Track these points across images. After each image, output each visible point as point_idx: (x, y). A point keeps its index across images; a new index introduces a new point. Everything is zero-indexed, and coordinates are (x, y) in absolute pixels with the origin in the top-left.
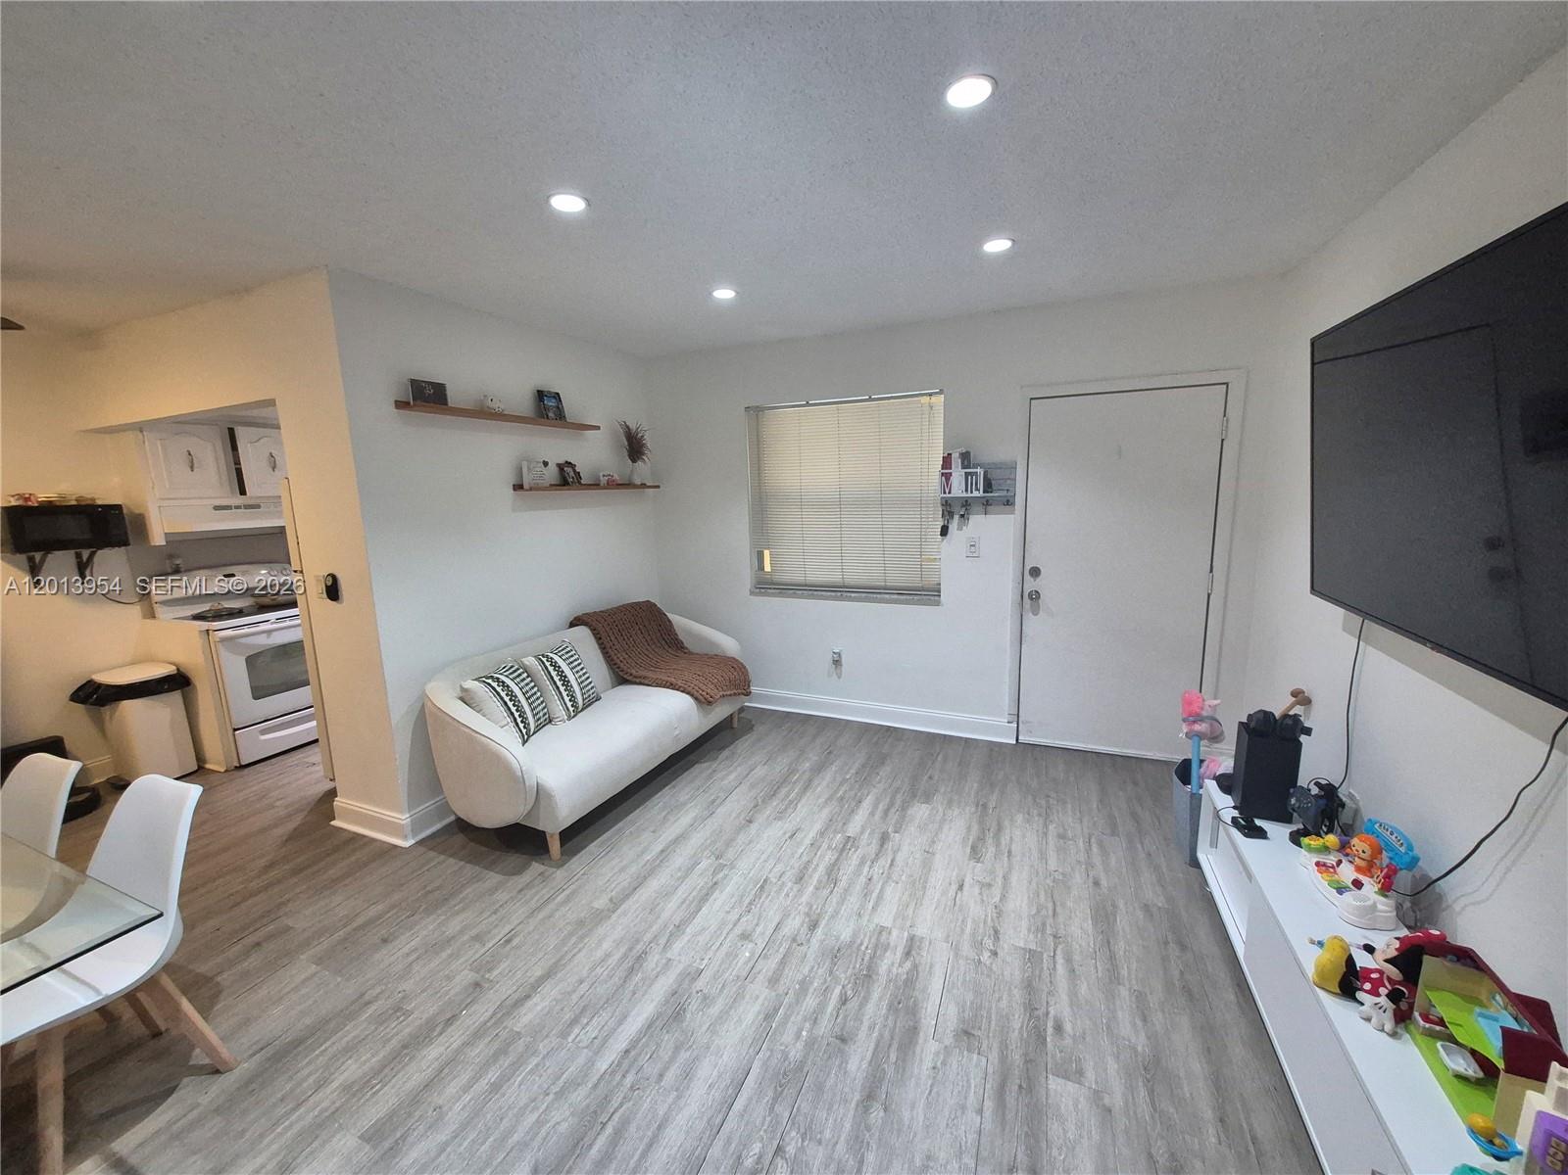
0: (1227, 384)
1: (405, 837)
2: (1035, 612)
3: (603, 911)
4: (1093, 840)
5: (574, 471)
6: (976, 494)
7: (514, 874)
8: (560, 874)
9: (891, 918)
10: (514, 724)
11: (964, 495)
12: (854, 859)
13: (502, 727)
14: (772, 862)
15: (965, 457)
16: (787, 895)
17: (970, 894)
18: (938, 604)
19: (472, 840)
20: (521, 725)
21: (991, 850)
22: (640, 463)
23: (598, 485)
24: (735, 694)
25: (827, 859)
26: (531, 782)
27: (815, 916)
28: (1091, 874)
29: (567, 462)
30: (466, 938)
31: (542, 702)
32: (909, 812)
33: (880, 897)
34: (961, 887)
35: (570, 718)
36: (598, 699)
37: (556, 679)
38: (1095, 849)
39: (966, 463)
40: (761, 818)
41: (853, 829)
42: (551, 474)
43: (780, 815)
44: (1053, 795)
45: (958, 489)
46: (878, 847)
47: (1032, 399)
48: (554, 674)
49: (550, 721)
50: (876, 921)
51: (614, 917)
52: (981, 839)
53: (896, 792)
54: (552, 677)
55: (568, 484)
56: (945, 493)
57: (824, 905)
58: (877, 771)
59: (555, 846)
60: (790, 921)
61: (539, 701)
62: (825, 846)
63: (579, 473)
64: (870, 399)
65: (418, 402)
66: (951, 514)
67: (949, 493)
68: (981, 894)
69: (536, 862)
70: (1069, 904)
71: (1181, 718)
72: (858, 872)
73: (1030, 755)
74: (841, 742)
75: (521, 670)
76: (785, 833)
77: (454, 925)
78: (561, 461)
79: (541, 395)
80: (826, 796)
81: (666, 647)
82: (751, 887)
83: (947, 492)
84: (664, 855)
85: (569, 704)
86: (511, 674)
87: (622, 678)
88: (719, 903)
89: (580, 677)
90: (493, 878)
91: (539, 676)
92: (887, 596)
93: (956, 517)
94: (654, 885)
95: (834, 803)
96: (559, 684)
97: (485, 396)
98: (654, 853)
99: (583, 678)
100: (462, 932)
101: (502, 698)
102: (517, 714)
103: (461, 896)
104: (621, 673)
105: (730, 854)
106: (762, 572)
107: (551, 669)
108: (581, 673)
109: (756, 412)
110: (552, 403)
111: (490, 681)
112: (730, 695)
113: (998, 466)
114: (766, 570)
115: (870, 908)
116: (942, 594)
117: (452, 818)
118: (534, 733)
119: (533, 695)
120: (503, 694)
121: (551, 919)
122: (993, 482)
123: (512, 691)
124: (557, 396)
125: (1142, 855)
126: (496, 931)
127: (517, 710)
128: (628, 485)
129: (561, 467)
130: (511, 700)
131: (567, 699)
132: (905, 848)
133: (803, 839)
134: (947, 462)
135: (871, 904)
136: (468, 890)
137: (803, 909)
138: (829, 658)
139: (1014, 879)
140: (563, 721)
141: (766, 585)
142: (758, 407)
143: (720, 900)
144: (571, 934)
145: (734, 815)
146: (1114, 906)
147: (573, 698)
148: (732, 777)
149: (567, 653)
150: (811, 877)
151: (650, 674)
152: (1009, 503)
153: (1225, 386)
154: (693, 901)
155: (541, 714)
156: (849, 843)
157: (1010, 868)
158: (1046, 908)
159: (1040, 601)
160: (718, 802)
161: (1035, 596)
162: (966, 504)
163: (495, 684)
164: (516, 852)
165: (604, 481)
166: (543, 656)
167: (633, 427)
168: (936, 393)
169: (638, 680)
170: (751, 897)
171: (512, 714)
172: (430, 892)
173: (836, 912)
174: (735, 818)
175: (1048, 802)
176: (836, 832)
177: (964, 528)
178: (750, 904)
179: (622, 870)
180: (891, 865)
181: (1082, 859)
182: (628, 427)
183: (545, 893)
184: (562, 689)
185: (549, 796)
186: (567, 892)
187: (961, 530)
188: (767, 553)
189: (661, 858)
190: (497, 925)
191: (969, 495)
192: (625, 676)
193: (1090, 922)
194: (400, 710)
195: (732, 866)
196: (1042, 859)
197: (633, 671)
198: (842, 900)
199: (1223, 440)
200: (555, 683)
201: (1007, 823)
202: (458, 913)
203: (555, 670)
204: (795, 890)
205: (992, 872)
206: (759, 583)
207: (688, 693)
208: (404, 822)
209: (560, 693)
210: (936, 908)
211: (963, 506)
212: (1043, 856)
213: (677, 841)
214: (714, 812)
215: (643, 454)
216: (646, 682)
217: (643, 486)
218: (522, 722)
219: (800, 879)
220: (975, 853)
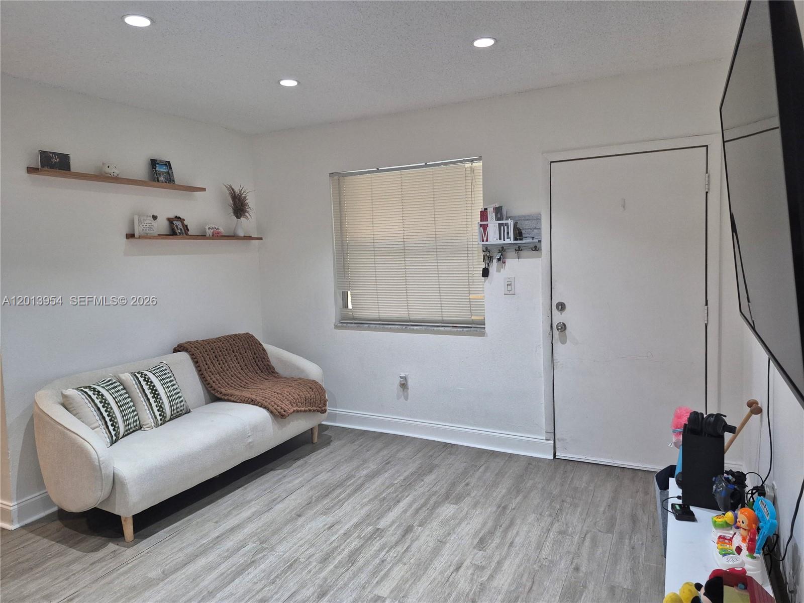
0: (707, 146)
1: (11, 522)
2: (563, 342)
3: (154, 579)
4: (589, 536)
5: (183, 224)
6: (508, 241)
7: (92, 551)
8: (129, 552)
9: (388, 591)
10: (104, 426)
11: (499, 242)
12: (377, 545)
13: (93, 429)
14: (306, 546)
15: (498, 211)
16: (310, 572)
17: (466, 572)
18: (483, 334)
19: (66, 526)
20: (111, 428)
21: (497, 541)
22: (243, 219)
23: (205, 236)
24: (310, 410)
25: (353, 545)
26: (107, 471)
27: (326, 588)
28: (575, 561)
29: (176, 217)
30: (38, 596)
31: (133, 411)
32: (437, 511)
33: (386, 575)
34: (458, 569)
35: (157, 425)
36: (188, 412)
37: (148, 392)
38: (587, 543)
39: (499, 216)
40: (310, 513)
41: (382, 524)
42: (162, 225)
43: (326, 512)
44: (569, 500)
45: (493, 237)
46: (400, 537)
47: (551, 162)
48: (146, 387)
49: (141, 428)
50: (376, 592)
51: (161, 584)
52: (491, 533)
53: (433, 495)
54: (144, 391)
55: (177, 235)
56: (483, 241)
57: (337, 580)
58: (422, 478)
59: (128, 529)
60: (304, 591)
61: (131, 410)
62: (356, 535)
63: (186, 226)
64: (426, 166)
65: (46, 168)
66: (490, 259)
67: (487, 241)
68: (473, 574)
69: (112, 543)
70: (547, 584)
71: (672, 431)
72: (375, 556)
73: (562, 467)
74: (401, 455)
75: (118, 384)
76: (325, 525)
77: (32, 587)
78: (172, 216)
79: (154, 163)
80: (371, 497)
81: (259, 372)
82: (281, 565)
83: (485, 239)
84: (219, 539)
85: (157, 413)
86: (108, 386)
87: (214, 396)
88: (251, 576)
89: (170, 391)
90: (74, 553)
91: (133, 389)
92: (442, 329)
93: (495, 261)
94: (202, 562)
95: (377, 502)
96: (150, 396)
97: (103, 164)
98: (210, 538)
99: (173, 393)
100: (36, 592)
101: (96, 405)
102: (108, 419)
103: (44, 567)
104: (212, 392)
105: (273, 541)
106: (345, 310)
107: (144, 383)
108: (171, 388)
109: (338, 177)
110: (163, 169)
111: (87, 390)
112: (305, 411)
113: (528, 218)
114: (349, 308)
115: (375, 582)
116: (486, 326)
117: (55, 509)
118: (123, 436)
119: (125, 404)
120: (97, 401)
121: (111, 585)
122: (523, 232)
123: (106, 400)
124: (168, 164)
125: (626, 548)
126: (63, 592)
127: (108, 415)
128: (233, 237)
129: (171, 221)
130: (103, 407)
131: (155, 409)
132: (422, 539)
133: (338, 530)
134: (484, 215)
135: (377, 580)
136: (51, 563)
137: (318, 582)
138: (397, 381)
139: (507, 563)
140: (151, 427)
141: (348, 321)
142: (340, 173)
143: (253, 573)
144: (122, 596)
145: (288, 510)
146: (585, 587)
147: (161, 409)
148: (297, 481)
149: (161, 371)
150: (334, 559)
151: (237, 393)
152: (536, 248)
153: (705, 148)
154: (230, 574)
155: (132, 420)
156: (378, 533)
157: (507, 555)
158: (525, 586)
159: (567, 331)
160: (279, 500)
161: (563, 327)
162: (502, 250)
163: (91, 393)
164: (98, 535)
165: (209, 233)
166: (138, 373)
167: (237, 190)
168: (476, 159)
169: (226, 398)
170: (279, 572)
171: (104, 418)
172: (20, 563)
173: (346, 585)
174: (288, 513)
175: (561, 506)
176: (369, 524)
177: (502, 270)
178: (277, 577)
179: (181, 550)
180: (406, 551)
181: (572, 550)
182: (233, 189)
183: (113, 565)
184: (152, 400)
185: (123, 484)
186: (130, 565)
187: (500, 272)
188: (349, 293)
189: (214, 543)
190: (64, 589)
191: (502, 242)
192: (216, 394)
193: (558, 598)
194: (15, 415)
195: (272, 549)
196: (537, 549)
197: (223, 390)
198: (355, 575)
199: (707, 193)
200: (146, 395)
201: (518, 521)
202: (37, 579)
203: (147, 384)
204: (317, 568)
205: (491, 558)
206: (344, 318)
207: (265, 408)
208: (12, 508)
209: (150, 404)
210: (430, 584)
211: (500, 251)
212: (539, 547)
213: (232, 530)
214: (272, 508)
215: (246, 211)
216: (232, 399)
217: (248, 238)
218: (112, 425)
219: (325, 560)
220: (481, 544)
